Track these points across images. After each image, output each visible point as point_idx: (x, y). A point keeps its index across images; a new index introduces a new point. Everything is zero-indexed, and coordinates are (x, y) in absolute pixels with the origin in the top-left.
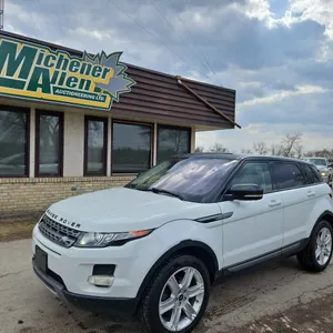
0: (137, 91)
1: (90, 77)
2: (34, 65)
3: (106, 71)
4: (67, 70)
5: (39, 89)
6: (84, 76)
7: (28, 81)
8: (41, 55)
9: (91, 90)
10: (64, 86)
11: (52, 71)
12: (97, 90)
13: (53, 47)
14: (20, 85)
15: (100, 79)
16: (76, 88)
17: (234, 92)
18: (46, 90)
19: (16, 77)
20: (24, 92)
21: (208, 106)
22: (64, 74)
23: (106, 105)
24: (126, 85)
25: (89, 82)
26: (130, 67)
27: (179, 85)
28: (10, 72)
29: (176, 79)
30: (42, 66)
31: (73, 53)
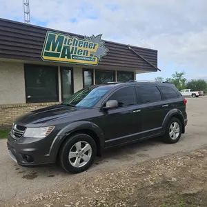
0: (110, 54)
1: (88, 49)
2: (63, 45)
3: (95, 45)
4: (77, 46)
5: (66, 57)
6: (85, 49)
7: (61, 53)
8: (66, 39)
9: (89, 55)
10: (77, 54)
11: (71, 47)
12: (91, 55)
13: (71, 35)
14: (57, 55)
15: (92, 50)
16: (82, 55)
17: (156, 51)
18: (69, 57)
19: (56, 52)
20: (59, 59)
21: (144, 60)
22: (76, 48)
23: (95, 63)
24: (104, 51)
25: (87, 51)
26: (106, 42)
27: (129, 50)
28: (53, 50)
29: (127, 46)
30: (67, 45)
31: (80, 37)
